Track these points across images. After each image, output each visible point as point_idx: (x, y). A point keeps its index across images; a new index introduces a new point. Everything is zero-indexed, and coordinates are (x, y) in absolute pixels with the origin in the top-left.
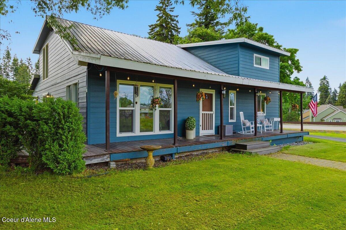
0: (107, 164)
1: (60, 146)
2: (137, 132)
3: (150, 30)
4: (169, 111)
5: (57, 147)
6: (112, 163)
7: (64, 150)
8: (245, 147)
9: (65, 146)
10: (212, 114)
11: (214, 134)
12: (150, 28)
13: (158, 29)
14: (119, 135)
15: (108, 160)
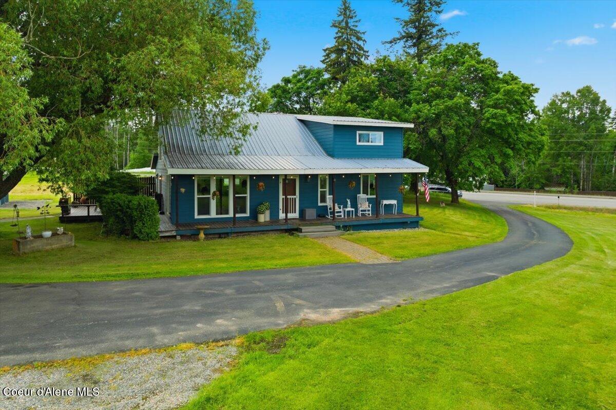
0: (174, 237)
1: (144, 224)
2: (213, 214)
3: (324, 56)
4: (245, 197)
5: (142, 224)
6: (178, 236)
7: (145, 226)
8: (300, 231)
9: (146, 225)
10: (295, 198)
11: (298, 217)
12: (325, 54)
13: (333, 56)
14: (196, 217)
15: (175, 234)
